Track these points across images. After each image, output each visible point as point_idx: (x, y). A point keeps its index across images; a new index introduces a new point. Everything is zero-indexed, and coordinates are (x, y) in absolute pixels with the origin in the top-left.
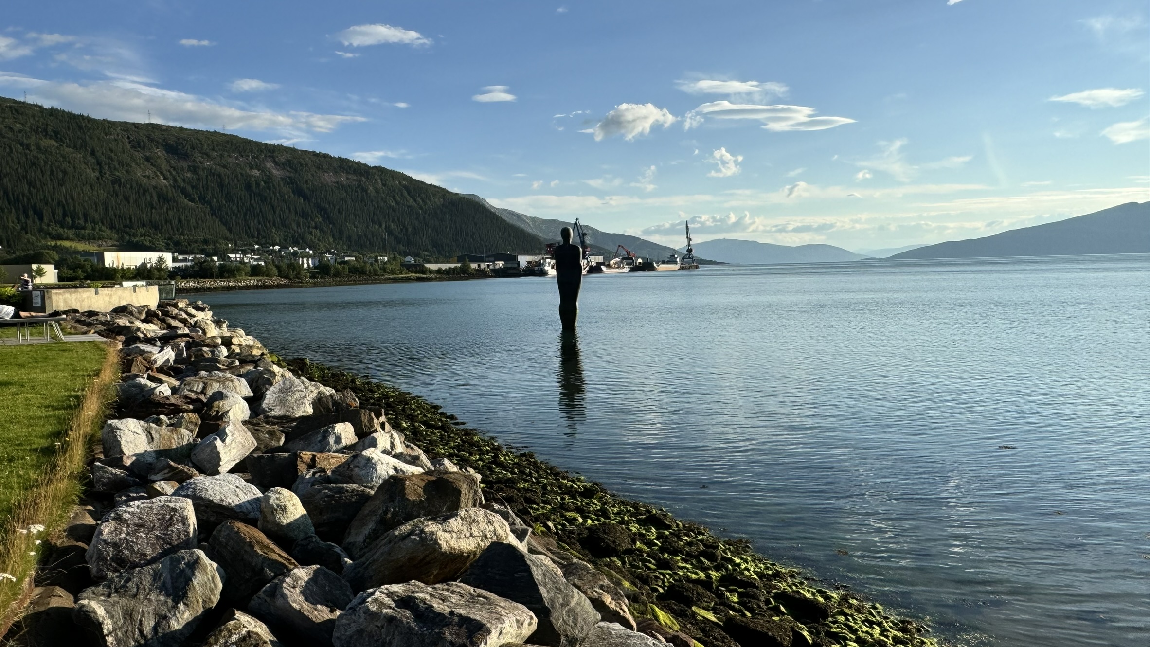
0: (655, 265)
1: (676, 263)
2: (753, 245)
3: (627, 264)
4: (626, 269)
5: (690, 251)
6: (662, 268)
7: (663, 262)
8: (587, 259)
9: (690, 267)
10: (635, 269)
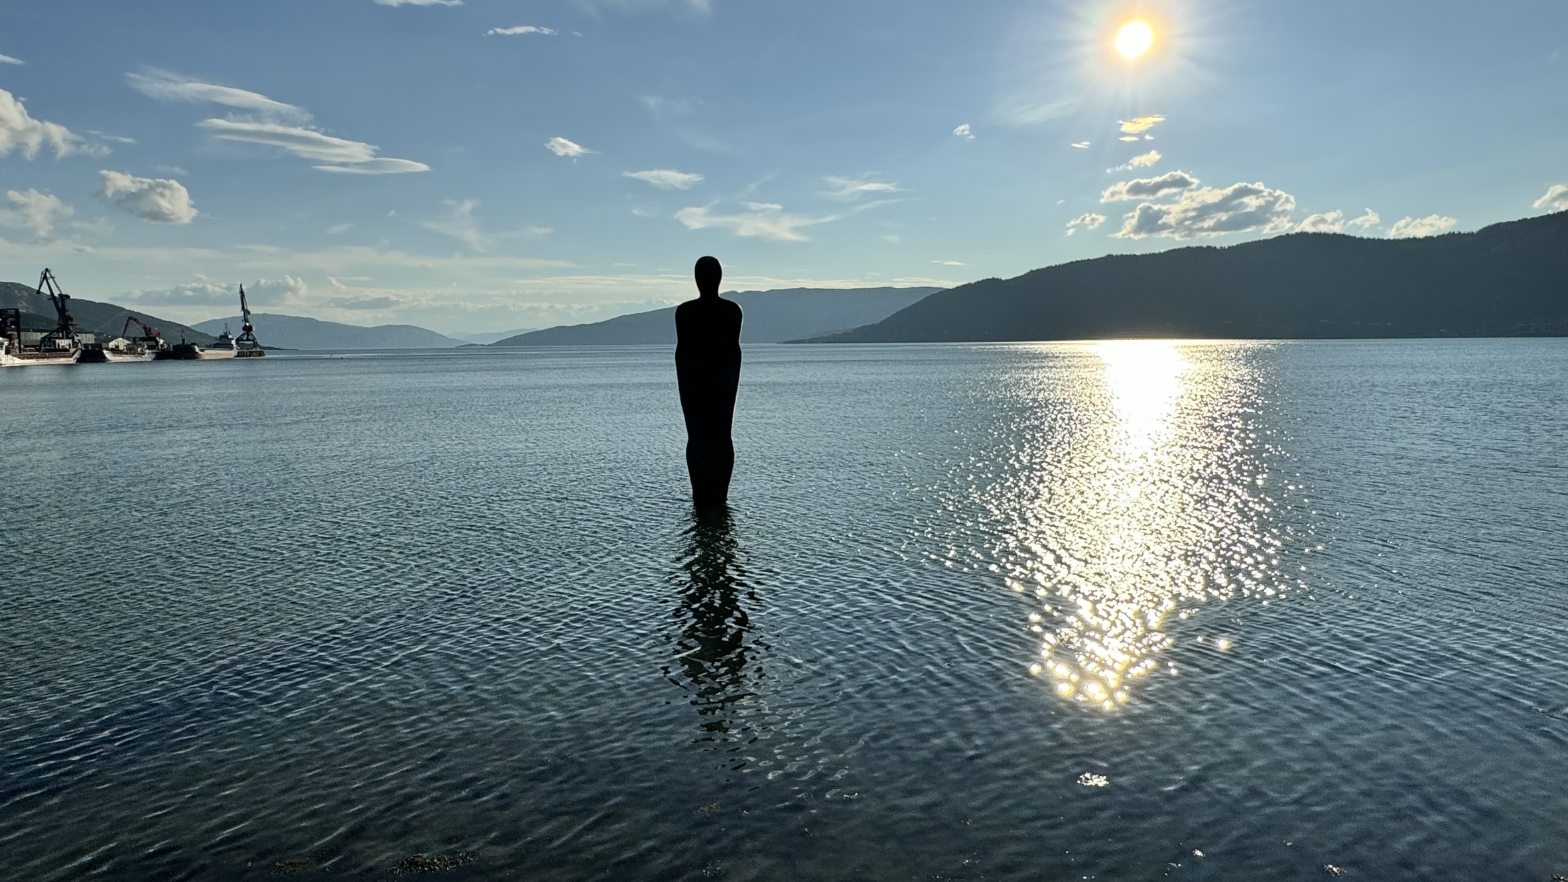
0: (197, 350)
1: (230, 347)
2: (310, 324)
3: (150, 348)
4: (148, 355)
5: (248, 329)
6: (209, 354)
7: (210, 347)
8: (73, 338)
9: (251, 354)
10: (163, 356)
